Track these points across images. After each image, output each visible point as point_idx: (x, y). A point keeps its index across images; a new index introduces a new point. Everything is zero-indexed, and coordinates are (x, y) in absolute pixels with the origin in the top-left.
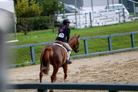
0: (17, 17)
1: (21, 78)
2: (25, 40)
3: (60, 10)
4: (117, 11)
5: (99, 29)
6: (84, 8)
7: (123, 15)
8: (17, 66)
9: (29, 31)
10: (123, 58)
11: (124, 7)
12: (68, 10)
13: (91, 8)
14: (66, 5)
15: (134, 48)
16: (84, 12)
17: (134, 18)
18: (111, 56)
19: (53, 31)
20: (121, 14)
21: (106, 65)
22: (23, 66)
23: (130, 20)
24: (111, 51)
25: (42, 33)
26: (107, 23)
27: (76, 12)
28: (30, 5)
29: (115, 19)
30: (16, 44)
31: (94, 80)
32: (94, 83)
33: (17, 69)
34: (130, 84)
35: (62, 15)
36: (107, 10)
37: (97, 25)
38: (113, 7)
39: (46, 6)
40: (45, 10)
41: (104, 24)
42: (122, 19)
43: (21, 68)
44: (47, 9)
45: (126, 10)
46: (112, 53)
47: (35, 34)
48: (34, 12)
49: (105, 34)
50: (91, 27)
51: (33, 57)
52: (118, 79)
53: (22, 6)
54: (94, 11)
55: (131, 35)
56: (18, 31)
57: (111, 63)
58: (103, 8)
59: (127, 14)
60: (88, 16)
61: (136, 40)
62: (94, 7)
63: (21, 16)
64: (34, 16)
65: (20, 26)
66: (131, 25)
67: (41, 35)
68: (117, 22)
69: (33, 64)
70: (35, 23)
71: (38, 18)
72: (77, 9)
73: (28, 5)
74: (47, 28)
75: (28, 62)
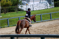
0: (1, 7)
1: (3, 33)
2: (5, 16)
3: (20, 3)
4: (44, 4)
5: (36, 11)
6: (30, 3)
7: (47, 6)
8: (1, 28)
9: (6, 12)
10: (47, 24)
11: (47, 2)
12: (23, 3)
13: (33, 2)
14: (22, 1)
15: (52, 19)
16: (30, 4)
17: (51, 7)
18: (42, 23)
19: (17, 13)
20: (46, 5)
21: (40, 27)
22: (4, 27)
23: (50, 8)
24: (42, 21)
25: (12, 13)
26: (40, 9)
27: (27, 4)
28: (7, 1)
29: (43, 7)
30: (1, 18)
31: (34, 33)
32: (34, 34)
33: (1, 29)
34: (50, 35)
35: (21, 5)
36: (40, 3)
37: (36, 10)
38: (43, 2)
39: (14, 2)
40: (14, 3)
41: (39, 9)
42: (46, 7)
43: (3, 28)
44: (15, 3)
45: (48, 4)
46: (42, 22)
47: (9, 14)
48: (9, 4)
49: (39, 14)
50: (33, 10)
51: (8, 24)
52: (45, 33)
53: (4, 2)
54: (34, 4)
55: (50, 14)
56: (2, 13)
57: (42, 26)
58: (38, 3)
59: (49, 5)
60: (32, 6)
61: (52, 16)
62: (35, 2)
63: (3, 6)
64: (9, 6)
65: (3, 10)
66: (50, 10)
67: (12, 14)
68: (44, 8)
69: (8, 27)
70: (9, 9)
71: (10, 7)
72: (27, 3)
73: (6, 1)
74: (14, 11)
75: (6, 26)
